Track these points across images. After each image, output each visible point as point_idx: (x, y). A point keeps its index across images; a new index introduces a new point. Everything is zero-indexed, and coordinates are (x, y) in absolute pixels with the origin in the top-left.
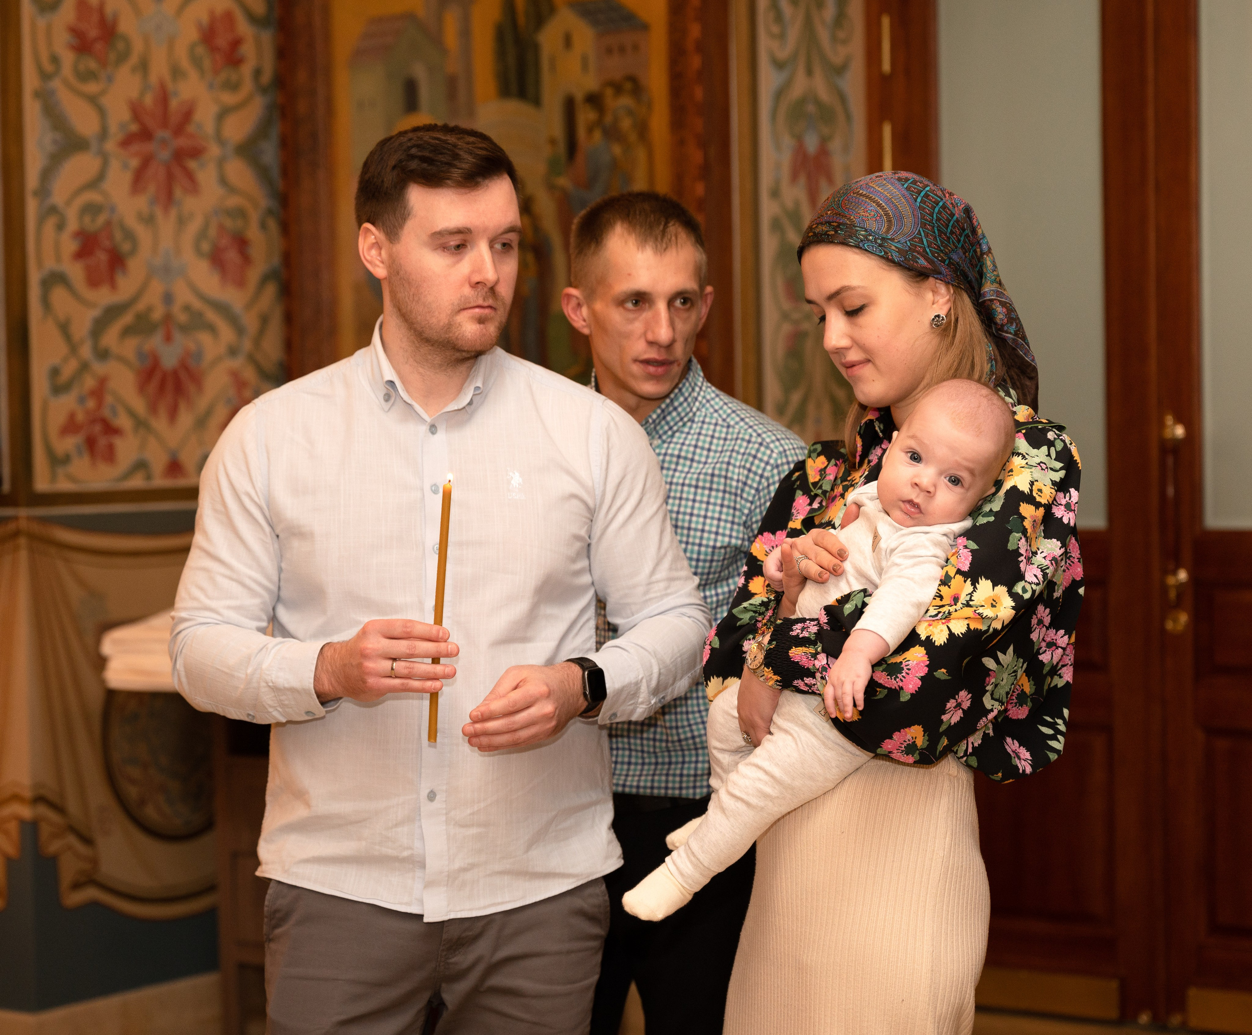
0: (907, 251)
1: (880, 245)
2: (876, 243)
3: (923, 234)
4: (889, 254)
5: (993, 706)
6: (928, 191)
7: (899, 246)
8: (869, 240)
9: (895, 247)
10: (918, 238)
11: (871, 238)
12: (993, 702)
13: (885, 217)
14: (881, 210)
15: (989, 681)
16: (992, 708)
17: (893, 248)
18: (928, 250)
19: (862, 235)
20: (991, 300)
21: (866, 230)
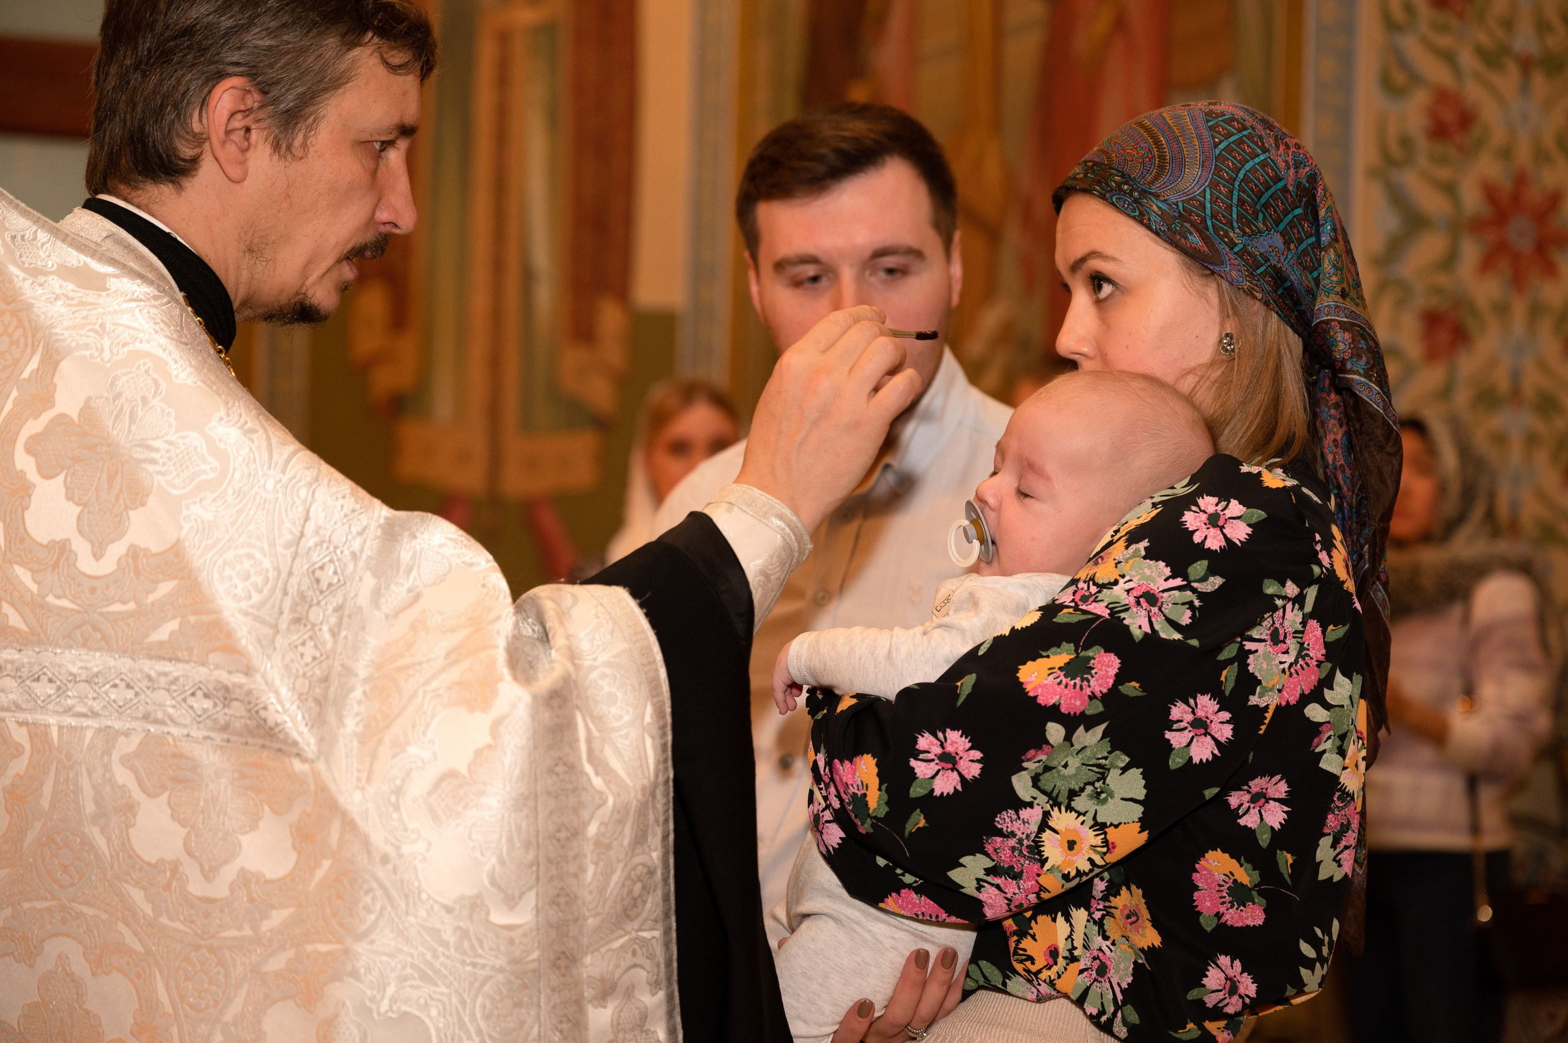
0: (1175, 218)
1: (1136, 201)
2: (1131, 196)
3: (1208, 196)
4: (1146, 217)
5: (1035, 798)
6: (1245, 136)
7: (1164, 207)
8: (1121, 190)
9: (1159, 207)
10: (1199, 201)
11: (1126, 187)
12: (1035, 793)
13: (1157, 159)
14: (1155, 150)
15: (1034, 757)
16: (1032, 802)
17: (1155, 208)
18: (1209, 223)
19: (1115, 182)
20: (1328, 322)
21: (1123, 176)
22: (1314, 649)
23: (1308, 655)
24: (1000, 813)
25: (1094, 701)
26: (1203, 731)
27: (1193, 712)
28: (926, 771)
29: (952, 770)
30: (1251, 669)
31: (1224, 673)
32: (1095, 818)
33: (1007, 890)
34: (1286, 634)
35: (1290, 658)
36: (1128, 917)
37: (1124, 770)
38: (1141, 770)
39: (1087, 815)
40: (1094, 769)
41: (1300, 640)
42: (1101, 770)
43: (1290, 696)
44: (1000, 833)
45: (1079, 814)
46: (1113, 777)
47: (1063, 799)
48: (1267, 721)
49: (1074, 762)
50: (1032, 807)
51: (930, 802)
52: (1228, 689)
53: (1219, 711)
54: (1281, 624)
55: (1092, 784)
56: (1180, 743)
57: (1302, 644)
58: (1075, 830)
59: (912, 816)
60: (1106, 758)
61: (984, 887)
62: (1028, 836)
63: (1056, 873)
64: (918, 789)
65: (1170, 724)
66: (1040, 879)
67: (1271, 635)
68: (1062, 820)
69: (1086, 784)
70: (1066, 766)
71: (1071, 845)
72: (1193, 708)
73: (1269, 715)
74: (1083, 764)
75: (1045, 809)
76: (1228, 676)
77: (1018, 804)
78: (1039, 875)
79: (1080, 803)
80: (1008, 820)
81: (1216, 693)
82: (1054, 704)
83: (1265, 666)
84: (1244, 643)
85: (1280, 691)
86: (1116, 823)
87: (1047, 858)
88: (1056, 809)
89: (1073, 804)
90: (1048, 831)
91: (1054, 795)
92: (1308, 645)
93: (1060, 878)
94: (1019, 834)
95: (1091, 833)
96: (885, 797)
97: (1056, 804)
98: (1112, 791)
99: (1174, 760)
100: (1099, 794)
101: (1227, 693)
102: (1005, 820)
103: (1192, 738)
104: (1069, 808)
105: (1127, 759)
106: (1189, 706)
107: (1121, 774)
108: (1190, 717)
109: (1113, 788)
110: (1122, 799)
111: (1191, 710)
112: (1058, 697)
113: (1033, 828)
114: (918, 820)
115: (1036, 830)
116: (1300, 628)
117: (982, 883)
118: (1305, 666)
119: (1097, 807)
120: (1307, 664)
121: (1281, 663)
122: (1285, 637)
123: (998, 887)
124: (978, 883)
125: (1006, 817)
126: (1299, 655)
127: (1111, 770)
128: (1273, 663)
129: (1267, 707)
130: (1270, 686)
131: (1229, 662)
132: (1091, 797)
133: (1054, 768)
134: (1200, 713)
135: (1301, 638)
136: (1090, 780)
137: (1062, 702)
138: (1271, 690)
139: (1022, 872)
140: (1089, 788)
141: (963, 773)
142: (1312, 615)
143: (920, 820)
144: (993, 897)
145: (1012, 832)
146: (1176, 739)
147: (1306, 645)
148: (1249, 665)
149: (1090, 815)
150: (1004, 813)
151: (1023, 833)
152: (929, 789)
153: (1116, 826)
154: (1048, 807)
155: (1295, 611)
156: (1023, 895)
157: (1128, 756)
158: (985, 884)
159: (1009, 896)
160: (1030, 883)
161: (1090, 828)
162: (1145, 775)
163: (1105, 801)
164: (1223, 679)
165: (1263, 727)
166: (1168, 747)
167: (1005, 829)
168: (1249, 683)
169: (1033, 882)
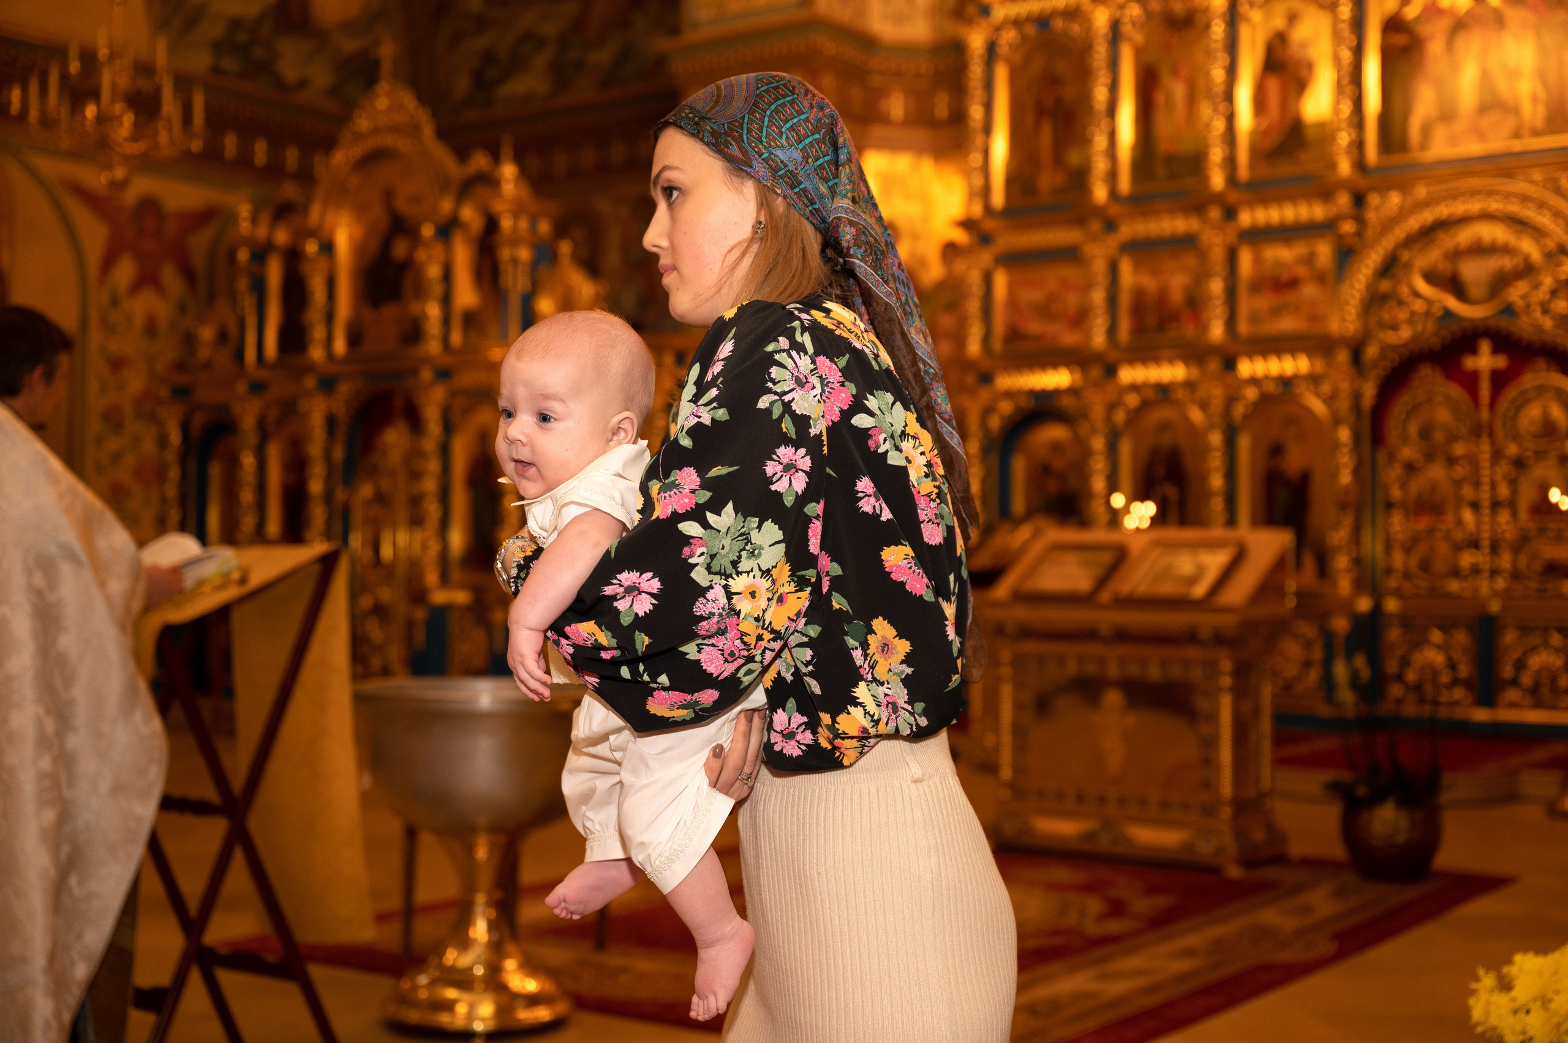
22: (831, 376)
23: (829, 382)
24: (695, 605)
25: (697, 492)
26: (794, 470)
27: (780, 463)
28: (625, 605)
29: (640, 594)
30: (798, 412)
31: (783, 425)
32: (760, 569)
33: (719, 645)
34: (805, 376)
35: (818, 390)
36: (883, 651)
37: (759, 527)
38: (770, 520)
39: (754, 570)
40: (740, 538)
41: (817, 375)
42: (744, 537)
43: (832, 416)
44: (702, 618)
45: (748, 573)
46: (755, 536)
47: (730, 570)
48: (825, 443)
49: (727, 542)
50: (713, 588)
51: (640, 623)
52: (792, 433)
53: (796, 451)
54: (798, 371)
55: (744, 549)
56: (784, 487)
57: (821, 377)
58: (752, 585)
59: (636, 638)
60: (743, 527)
61: (703, 649)
62: (723, 609)
63: (749, 619)
64: (626, 619)
65: (770, 480)
66: (739, 628)
67: (796, 383)
68: (738, 584)
69: (739, 552)
70: (723, 548)
71: (753, 594)
72: (778, 461)
73: (825, 438)
74: (732, 540)
75: (722, 584)
76: (787, 426)
77: (702, 591)
78: (738, 625)
79: (744, 566)
80: (701, 606)
81: (786, 441)
82: (672, 512)
83: (806, 405)
84: (783, 398)
85: (823, 416)
86: (774, 565)
87: (740, 610)
88: (730, 579)
89: (740, 569)
90: (735, 597)
91: (723, 571)
92: (826, 375)
93: (754, 622)
94: (716, 611)
95: (763, 580)
96: (610, 634)
97: (728, 576)
98: (760, 545)
99: (787, 500)
100: (752, 553)
101: (794, 437)
102: (701, 608)
103: (790, 478)
104: (739, 573)
105: (757, 520)
106: (775, 461)
107: (759, 532)
108: (780, 468)
109: (759, 544)
110: (770, 546)
111: (777, 463)
112: (670, 506)
113: (723, 600)
114: (642, 641)
115: (726, 601)
116: (813, 367)
117: (701, 647)
118: (831, 390)
119: (757, 561)
120: (831, 388)
121: (815, 397)
122: (806, 378)
123: (713, 645)
124: (698, 647)
125: (699, 605)
126: (823, 385)
127: (751, 533)
128: (810, 399)
129: (821, 432)
130: (817, 416)
131: (782, 416)
132: (748, 558)
133: (717, 553)
134: (785, 461)
135: (818, 373)
136: (741, 548)
137: (676, 507)
138: (818, 419)
139: (726, 627)
140: (744, 553)
141: (649, 591)
142: (817, 353)
143: (643, 638)
144: (710, 653)
145: (710, 612)
146: (779, 487)
147: (824, 376)
148: (795, 411)
149: (756, 569)
150: (697, 603)
151: (719, 609)
152: (634, 614)
153: (775, 567)
154: (725, 582)
155: (803, 357)
156: (731, 643)
157: (757, 517)
158: (704, 647)
159: (721, 648)
160: (733, 633)
161: (761, 578)
162: (775, 522)
163: (760, 554)
164: (784, 430)
165: (825, 448)
166: (778, 495)
167: (703, 613)
168: (802, 422)
169: (735, 631)
